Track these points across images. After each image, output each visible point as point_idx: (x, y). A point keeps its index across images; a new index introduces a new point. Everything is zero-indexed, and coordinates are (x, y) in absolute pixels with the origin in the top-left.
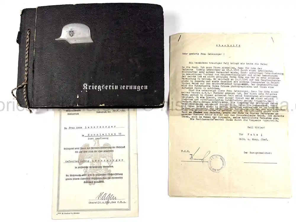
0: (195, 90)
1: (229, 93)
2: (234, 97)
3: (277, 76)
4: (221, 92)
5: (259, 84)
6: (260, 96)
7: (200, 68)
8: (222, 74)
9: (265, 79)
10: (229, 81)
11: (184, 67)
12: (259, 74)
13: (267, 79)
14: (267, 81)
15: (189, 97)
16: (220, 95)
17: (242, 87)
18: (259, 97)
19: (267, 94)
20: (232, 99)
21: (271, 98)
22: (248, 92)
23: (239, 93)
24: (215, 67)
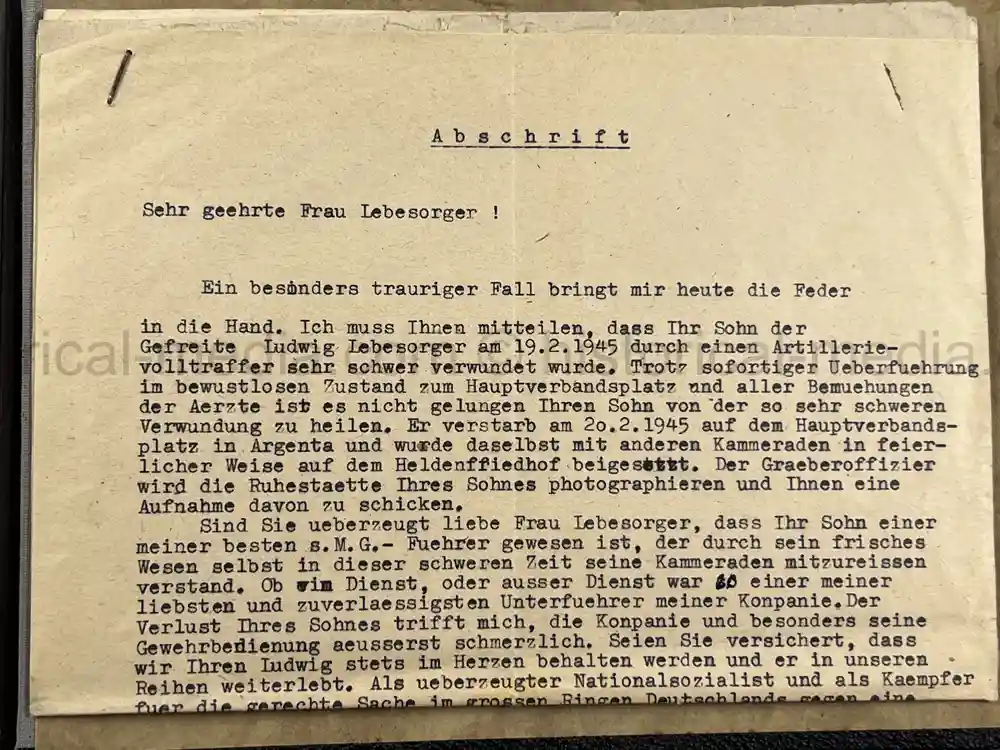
0: (255, 521)
1: (531, 544)
2: (578, 572)
3: (928, 388)
4: (465, 534)
5: (785, 456)
6: (791, 563)
7: (294, 332)
8: (481, 377)
9: (829, 417)
10: (537, 437)
11: (157, 328)
12: (781, 379)
13: (847, 412)
14: (842, 435)
15: (204, 588)
16: (459, 564)
17: (637, 486)
18: (780, 571)
19: (843, 543)
20: (560, 593)
21: (879, 573)
22: (691, 527)
23: (614, 543)
24: (418, 326)
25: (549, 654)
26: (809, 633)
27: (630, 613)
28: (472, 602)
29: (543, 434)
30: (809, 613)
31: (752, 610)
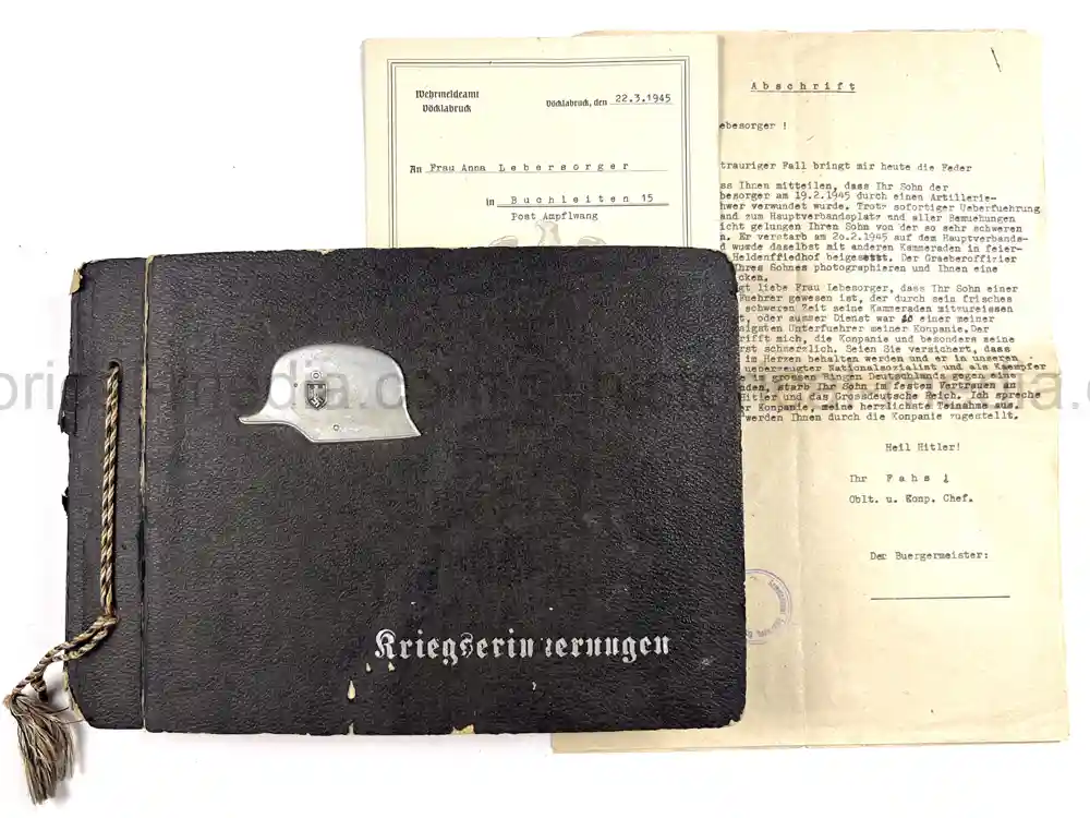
1: (805, 299)
2: (830, 312)
3: (1012, 219)
4: (770, 293)
5: (937, 253)
6: (941, 309)
8: (777, 211)
9: (961, 234)
10: (807, 243)
12: (935, 214)
13: (969, 231)
14: (967, 243)
16: (766, 309)
17: (860, 268)
18: (935, 313)
19: (968, 299)
20: (820, 324)
21: (988, 315)
22: (888, 290)
23: (848, 298)
24: (744, 185)
25: (814, 355)
26: (952, 345)
27: (856, 334)
28: (773, 328)
29: (810, 240)
30: (952, 335)
31: (921, 333)
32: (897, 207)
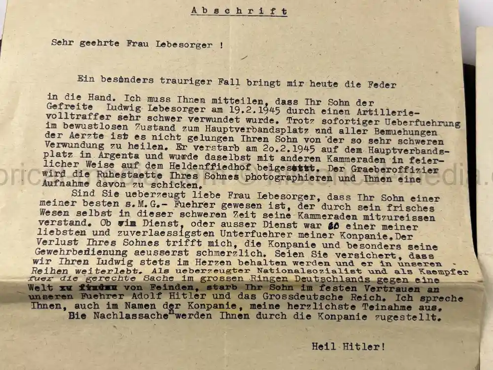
0: (99, 191)
1: (236, 206)
2: (259, 219)
3: (434, 133)
4: (203, 200)
5: (362, 165)
6: (366, 218)
7: (121, 100)
8: (213, 124)
9: (385, 146)
10: (240, 154)
11: (55, 97)
12: (361, 127)
13: (394, 143)
14: (392, 155)
15: (72, 223)
16: (200, 215)
18: (361, 221)
19: (392, 208)
20: (250, 229)
21: (411, 223)
22: (316, 199)
23: (277, 206)
24: (182, 99)
25: (244, 259)
26: (378, 252)
27: (285, 240)
28: (206, 233)
29: (242, 152)
30: (377, 242)
31: (347, 240)
32: (324, 121)
